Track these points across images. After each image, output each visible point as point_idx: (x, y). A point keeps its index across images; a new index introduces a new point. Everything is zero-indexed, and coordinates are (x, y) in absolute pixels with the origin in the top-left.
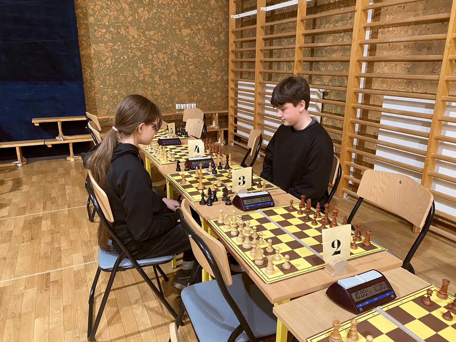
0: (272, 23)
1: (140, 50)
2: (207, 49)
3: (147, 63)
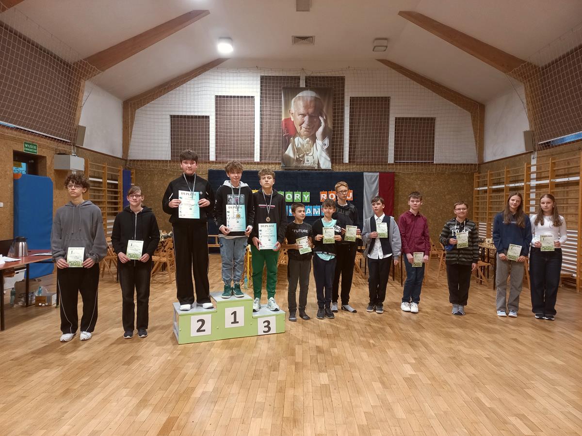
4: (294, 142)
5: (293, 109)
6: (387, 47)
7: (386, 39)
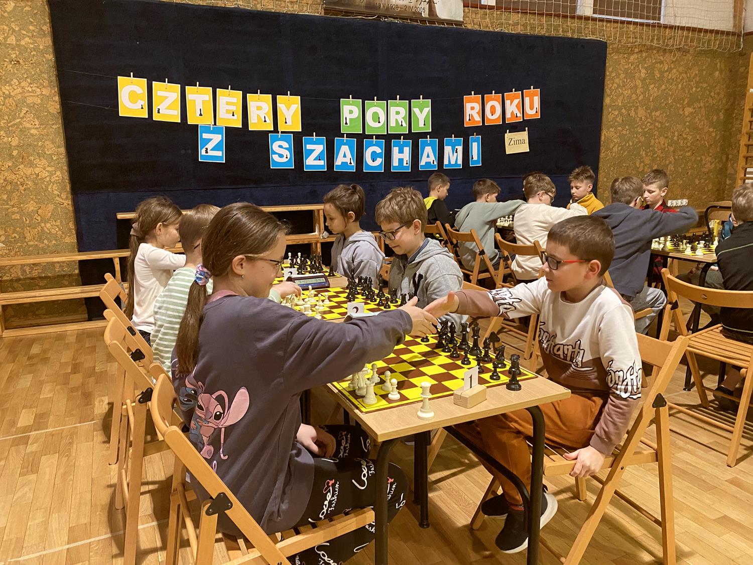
1: (644, 134)
2: (705, 130)
3: (648, 151)
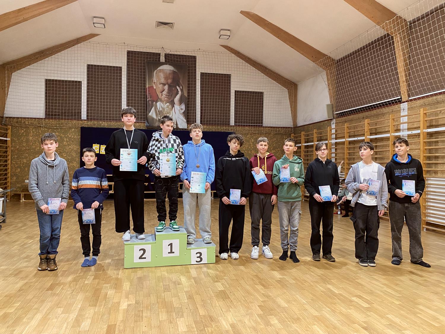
0: (308, 150)
4: (156, 106)
5: (155, 79)
6: (230, 36)
7: (229, 30)
